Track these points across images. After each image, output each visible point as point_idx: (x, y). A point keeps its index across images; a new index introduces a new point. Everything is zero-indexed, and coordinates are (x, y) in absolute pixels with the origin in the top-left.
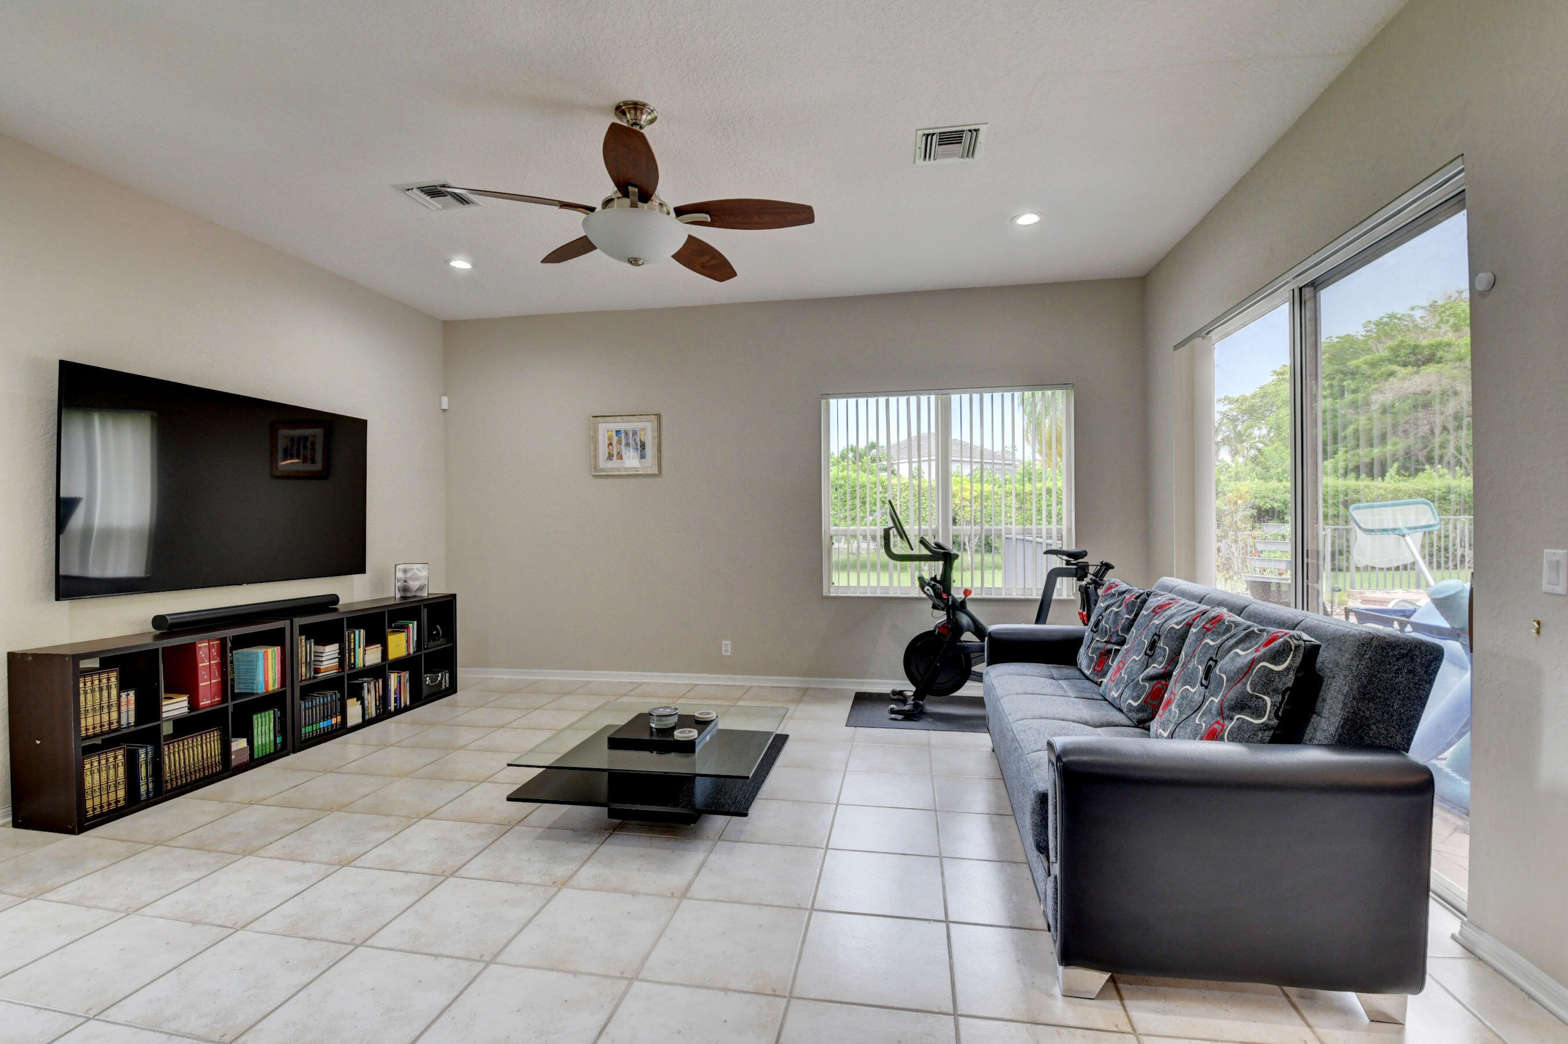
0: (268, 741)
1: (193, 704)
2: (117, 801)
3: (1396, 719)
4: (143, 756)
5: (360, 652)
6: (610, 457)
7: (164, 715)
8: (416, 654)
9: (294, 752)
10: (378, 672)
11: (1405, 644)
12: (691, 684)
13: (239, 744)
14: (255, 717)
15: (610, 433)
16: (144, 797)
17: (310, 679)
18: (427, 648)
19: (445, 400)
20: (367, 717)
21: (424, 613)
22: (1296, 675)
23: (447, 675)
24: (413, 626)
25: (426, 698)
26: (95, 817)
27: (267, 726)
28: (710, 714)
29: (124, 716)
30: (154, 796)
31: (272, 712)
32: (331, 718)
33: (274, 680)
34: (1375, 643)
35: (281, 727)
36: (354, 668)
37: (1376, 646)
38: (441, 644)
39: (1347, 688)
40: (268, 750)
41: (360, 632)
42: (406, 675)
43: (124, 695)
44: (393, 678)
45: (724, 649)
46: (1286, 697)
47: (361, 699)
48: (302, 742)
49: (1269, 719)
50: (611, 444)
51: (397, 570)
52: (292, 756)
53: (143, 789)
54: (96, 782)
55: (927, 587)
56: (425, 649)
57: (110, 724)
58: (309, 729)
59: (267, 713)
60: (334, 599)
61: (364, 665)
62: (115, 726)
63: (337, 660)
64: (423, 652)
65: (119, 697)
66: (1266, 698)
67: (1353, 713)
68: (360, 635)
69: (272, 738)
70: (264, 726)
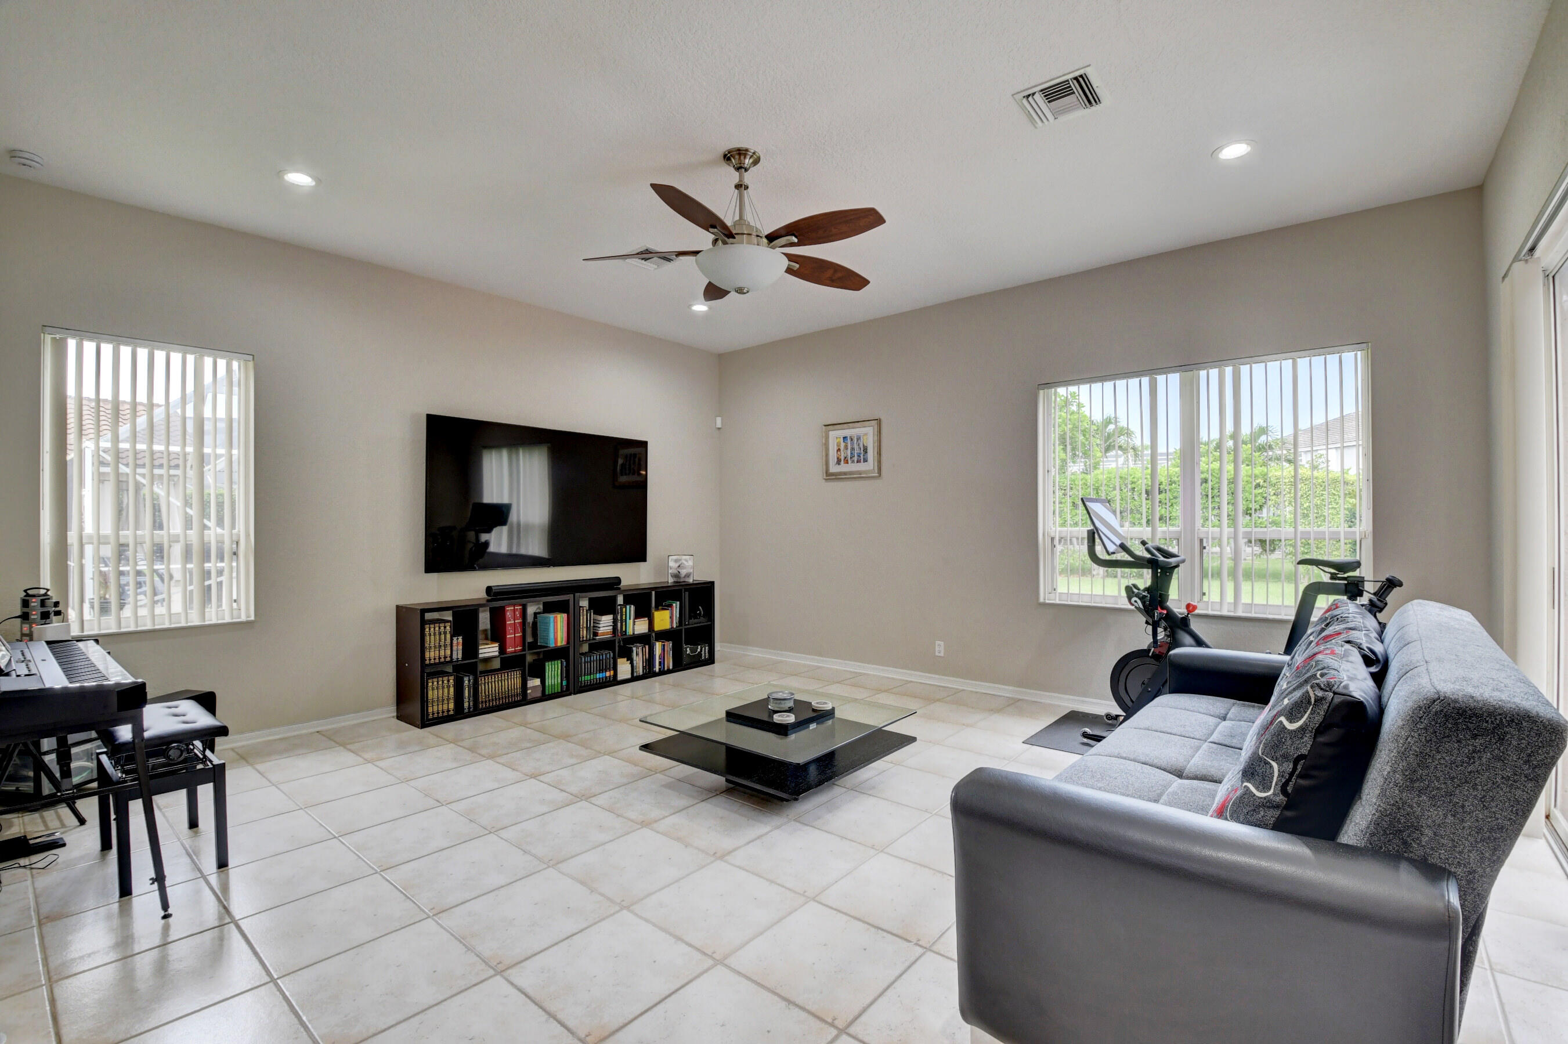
0: (556, 683)
1: (502, 650)
2: (448, 711)
3: (1470, 827)
4: (467, 682)
5: (630, 622)
6: (839, 462)
7: (480, 656)
8: (678, 628)
9: (575, 694)
10: (644, 639)
11: (1491, 714)
12: (904, 680)
13: (534, 682)
14: (547, 664)
15: (838, 440)
16: (466, 711)
17: (590, 640)
18: (689, 625)
19: (719, 420)
20: (635, 674)
21: (686, 596)
22: (1315, 738)
23: (707, 648)
24: (676, 605)
25: (686, 665)
26: (434, 719)
27: (556, 672)
28: (826, 703)
29: (455, 653)
30: (474, 710)
31: (559, 662)
32: (606, 671)
33: (562, 639)
34: (1437, 707)
35: (566, 674)
36: (626, 634)
37: (1436, 713)
38: (702, 621)
39: (1388, 769)
40: (556, 689)
41: (630, 607)
42: (669, 645)
43: (455, 639)
44: (658, 646)
45: (937, 649)
46: (1299, 768)
47: (630, 659)
48: (581, 687)
49: (1274, 794)
50: (839, 450)
51: (670, 560)
52: (573, 697)
53: (466, 705)
54: (436, 696)
55: (1135, 599)
56: (685, 625)
57: (445, 657)
58: (588, 678)
59: (556, 662)
60: (618, 580)
61: (634, 634)
62: (448, 659)
63: (611, 627)
64: (683, 628)
65: (452, 640)
66: (1274, 764)
67: (1393, 805)
68: (631, 609)
69: (559, 681)
70: (554, 672)
